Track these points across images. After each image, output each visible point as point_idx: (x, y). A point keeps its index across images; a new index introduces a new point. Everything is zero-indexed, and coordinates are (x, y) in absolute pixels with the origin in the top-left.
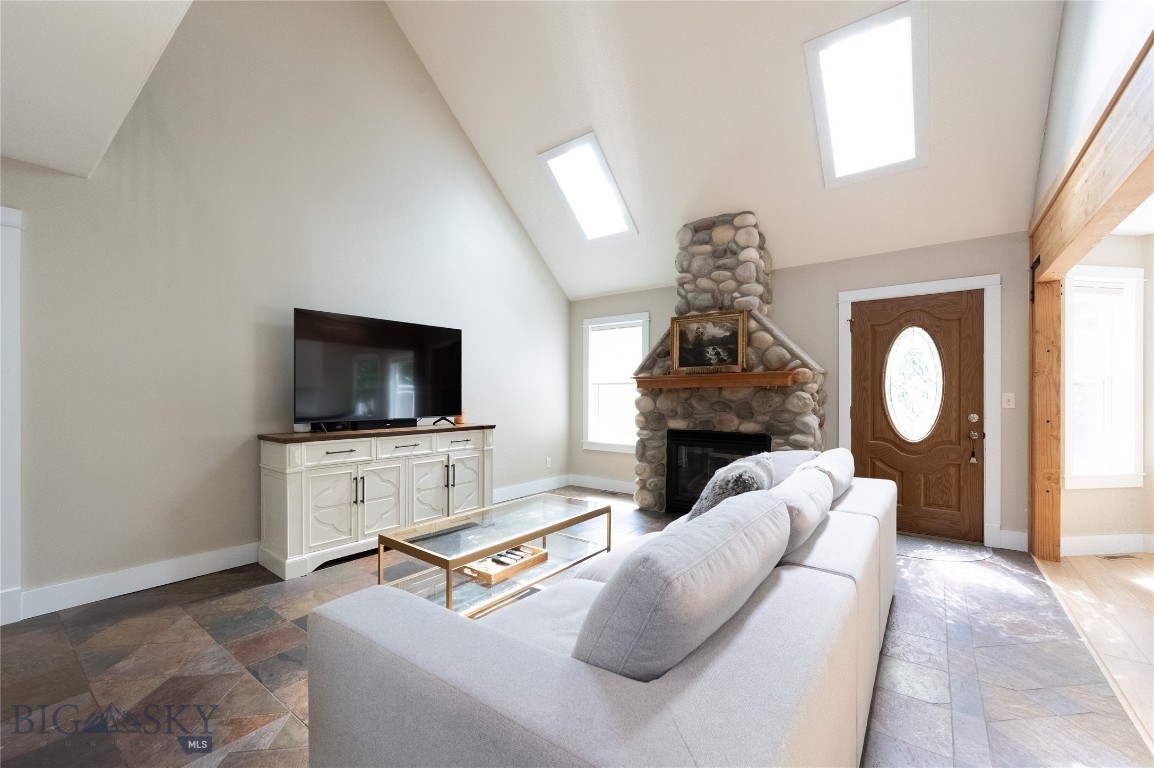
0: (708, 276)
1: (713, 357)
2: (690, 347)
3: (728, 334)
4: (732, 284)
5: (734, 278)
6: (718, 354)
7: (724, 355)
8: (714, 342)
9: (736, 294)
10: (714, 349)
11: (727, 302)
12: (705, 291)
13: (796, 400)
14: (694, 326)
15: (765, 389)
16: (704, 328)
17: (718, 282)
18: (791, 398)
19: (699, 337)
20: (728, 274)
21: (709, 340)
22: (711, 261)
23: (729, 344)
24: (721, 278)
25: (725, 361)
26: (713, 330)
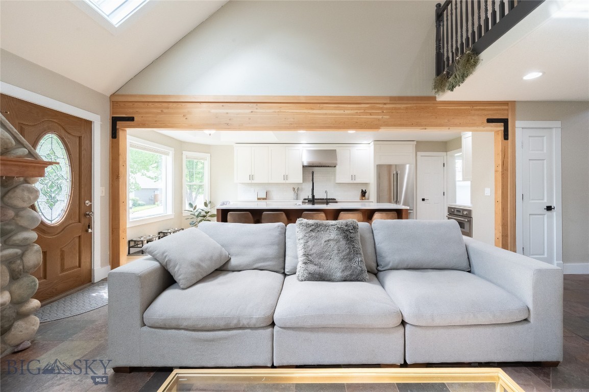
13: (26, 193)
18: (18, 190)
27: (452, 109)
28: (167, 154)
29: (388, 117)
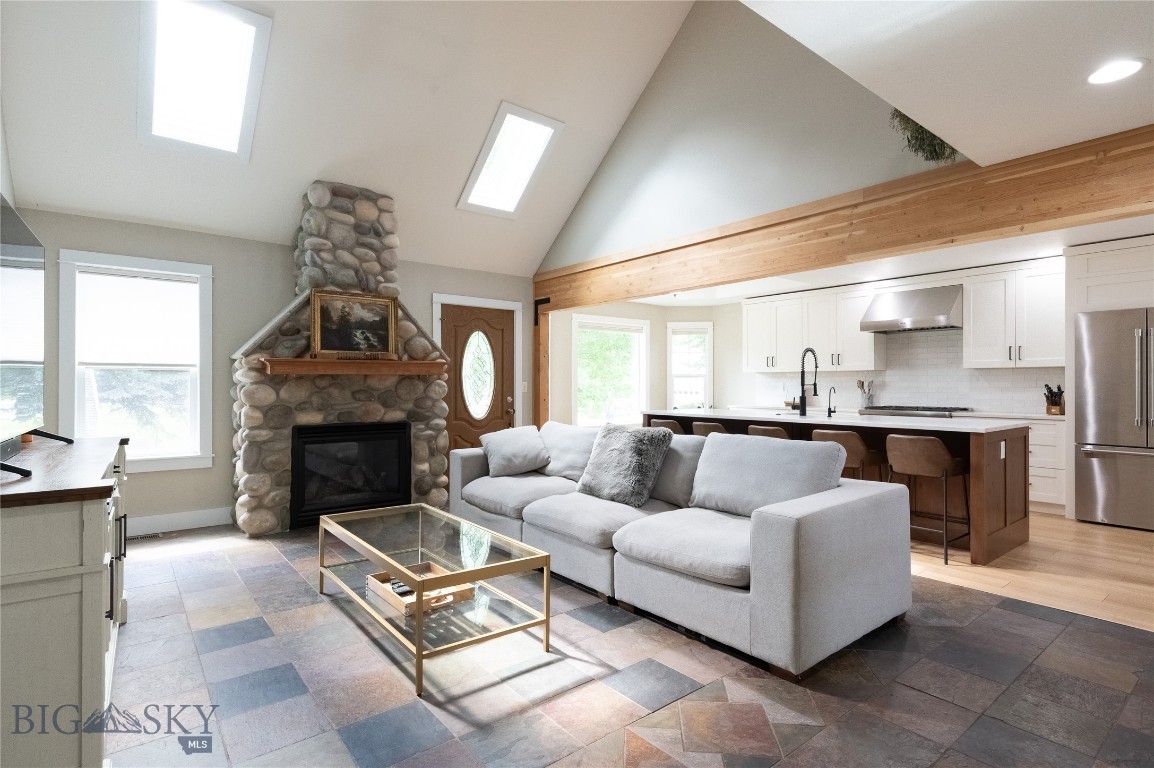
0: (351, 251)
1: (362, 342)
2: (334, 327)
3: (377, 319)
4: (377, 267)
5: (378, 260)
6: (367, 339)
7: (374, 340)
8: (362, 325)
9: (381, 278)
10: (363, 333)
11: (372, 285)
12: (346, 266)
13: (437, 388)
14: (339, 304)
15: (410, 377)
16: (351, 308)
17: (362, 260)
18: (433, 385)
19: (344, 318)
20: (372, 254)
21: (356, 322)
22: (353, 234)
23: (380, 329)
24: (367, 258)
25: (375, 346)
26: (359, 313)
27: (1031, 176)
28: (639, 330)
29: (861, 232)
